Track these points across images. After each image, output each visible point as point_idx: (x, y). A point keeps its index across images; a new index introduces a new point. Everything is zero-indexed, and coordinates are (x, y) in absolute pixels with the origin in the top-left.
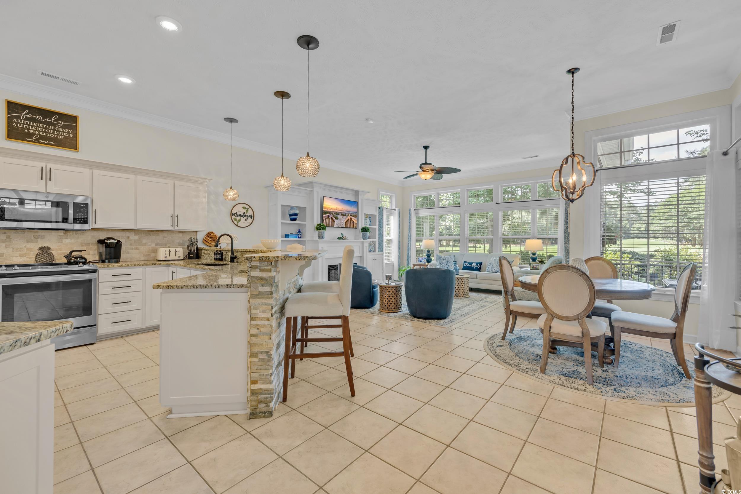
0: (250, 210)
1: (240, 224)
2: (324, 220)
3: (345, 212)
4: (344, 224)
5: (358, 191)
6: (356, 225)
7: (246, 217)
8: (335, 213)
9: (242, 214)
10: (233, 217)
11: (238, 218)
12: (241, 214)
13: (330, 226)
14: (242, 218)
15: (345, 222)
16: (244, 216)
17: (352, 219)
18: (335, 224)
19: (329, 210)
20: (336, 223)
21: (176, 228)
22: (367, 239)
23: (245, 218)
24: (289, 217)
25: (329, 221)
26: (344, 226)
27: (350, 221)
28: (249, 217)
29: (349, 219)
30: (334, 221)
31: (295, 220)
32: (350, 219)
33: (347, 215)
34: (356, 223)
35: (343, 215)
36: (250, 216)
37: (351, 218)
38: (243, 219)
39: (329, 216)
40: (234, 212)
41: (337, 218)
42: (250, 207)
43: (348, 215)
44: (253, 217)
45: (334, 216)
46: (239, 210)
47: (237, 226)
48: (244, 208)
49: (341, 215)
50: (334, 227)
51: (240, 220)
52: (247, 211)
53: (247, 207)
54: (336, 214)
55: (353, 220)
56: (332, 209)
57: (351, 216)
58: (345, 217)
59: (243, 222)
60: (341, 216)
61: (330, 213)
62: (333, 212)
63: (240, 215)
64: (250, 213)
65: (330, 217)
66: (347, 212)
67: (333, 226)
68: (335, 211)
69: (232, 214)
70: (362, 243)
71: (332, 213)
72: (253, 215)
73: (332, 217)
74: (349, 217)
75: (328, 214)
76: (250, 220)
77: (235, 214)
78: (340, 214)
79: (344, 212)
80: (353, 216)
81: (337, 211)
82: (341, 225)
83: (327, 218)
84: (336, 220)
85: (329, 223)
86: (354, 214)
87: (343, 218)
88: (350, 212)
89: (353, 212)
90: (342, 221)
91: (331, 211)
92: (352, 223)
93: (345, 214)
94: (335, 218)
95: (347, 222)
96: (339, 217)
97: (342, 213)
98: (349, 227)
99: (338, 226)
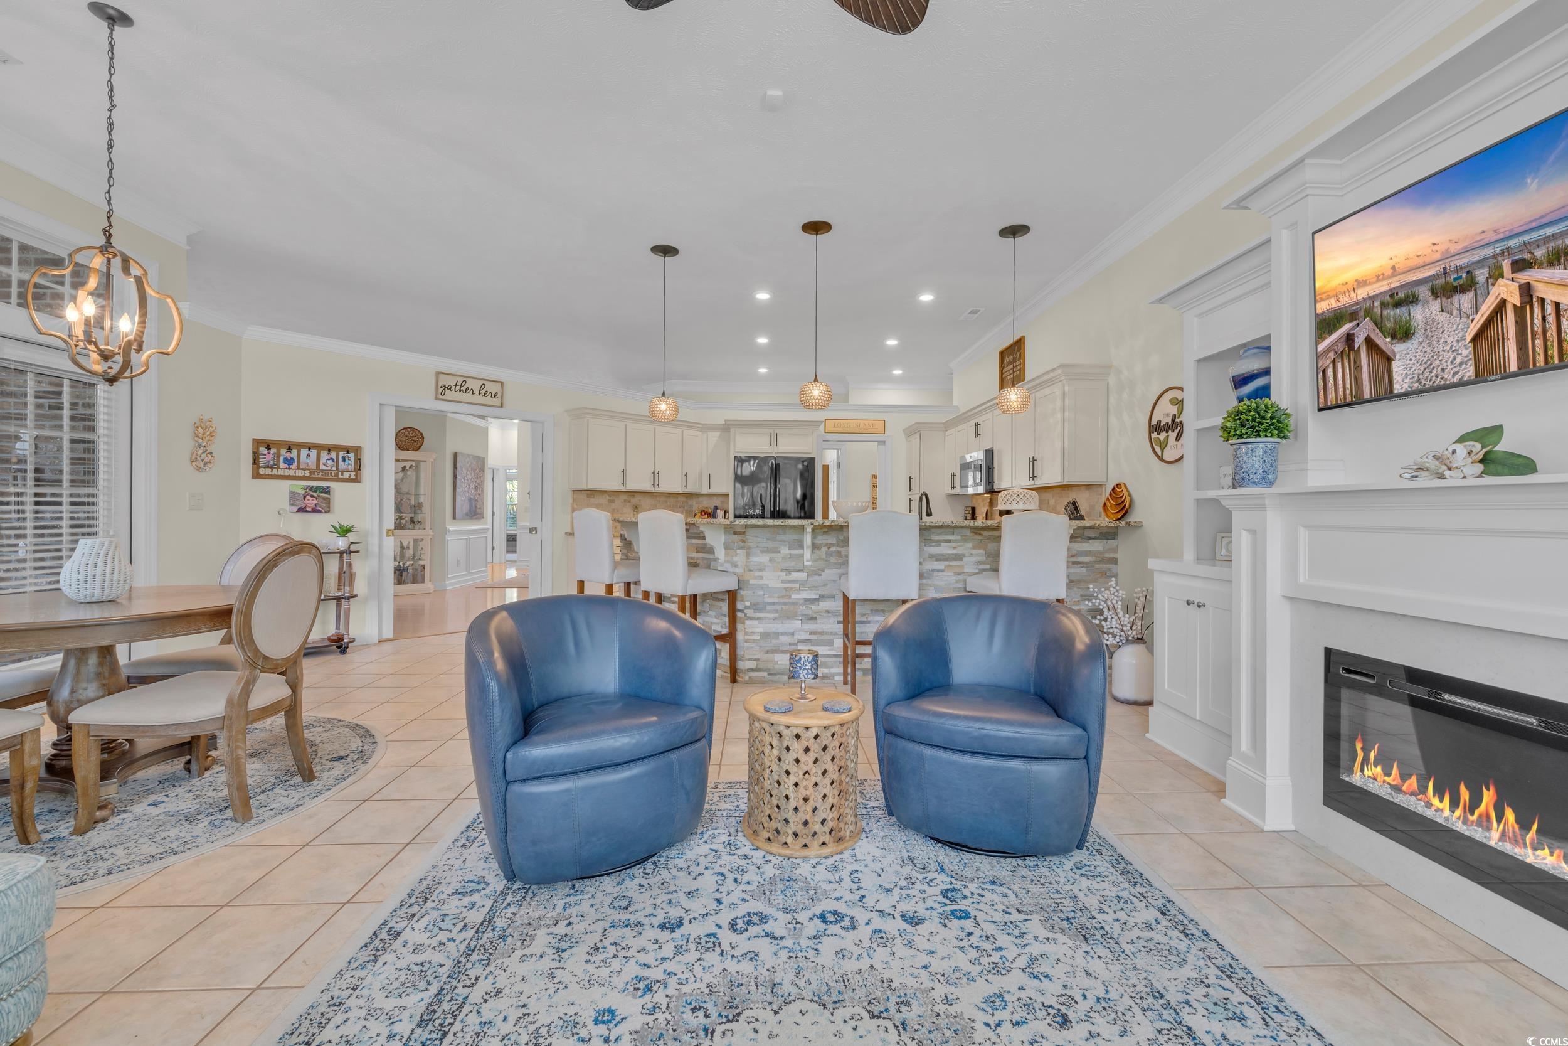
2: (1331, 371)
3: (1464, 261)
4: (1467, 352)
8: (1384, 305)
13: (1369, 395)
15: (1475, 339)
17: (1541, 291)
18: (1396, 378)
19: (1345, 300)
20: (1404, 366)
25: (1358, 367)
26: (1470, 373)
27: (1519, 312)
29: (1503, 303)
30: (1389, 360)
32: (1515, 299)
33: (1481, 276)
35: (1449, 286)
37: (1527, 291)
39: (1349, 338)
41: (1404, 333)
43: (1496, 274)
45: (1379, 324)
49: (1435, 293)
50: (1393, 396)
54: (1398, 305)
55: (1549, 296)
56: (1361, 283)
57: (1519, 266)
58: (1466, 300)
60: (1435, 305)
61: (1353, 316)
62: (1372, 298)
65: (1359, 341)
66: (1476, 256)
67: (1385, 392)
68: (1383, 287)
71: (1366, 313)
73: (1369, 341)
74: (1507, 290)
75: (1346, 328)
78: (1424, 292)
80: (1541, 266)
81: (1395, 283)
82: (1443, 370)
83: (1342, 352)
84: (1399, 348)
85: (1356, 379)
86: (1554, 237)
87: (1455, 312)
88: (1512, 243)
89: (1544, 221)
90: (1446, 335)
91: (1357, 303)
92: (1544, 319)
93: (1464, 275)
94: (1394, 336)
95: (1495, 328)
96: (1418, 314)
97: (1442, 281)
98: (1513, 367)
99: (1419, 381)
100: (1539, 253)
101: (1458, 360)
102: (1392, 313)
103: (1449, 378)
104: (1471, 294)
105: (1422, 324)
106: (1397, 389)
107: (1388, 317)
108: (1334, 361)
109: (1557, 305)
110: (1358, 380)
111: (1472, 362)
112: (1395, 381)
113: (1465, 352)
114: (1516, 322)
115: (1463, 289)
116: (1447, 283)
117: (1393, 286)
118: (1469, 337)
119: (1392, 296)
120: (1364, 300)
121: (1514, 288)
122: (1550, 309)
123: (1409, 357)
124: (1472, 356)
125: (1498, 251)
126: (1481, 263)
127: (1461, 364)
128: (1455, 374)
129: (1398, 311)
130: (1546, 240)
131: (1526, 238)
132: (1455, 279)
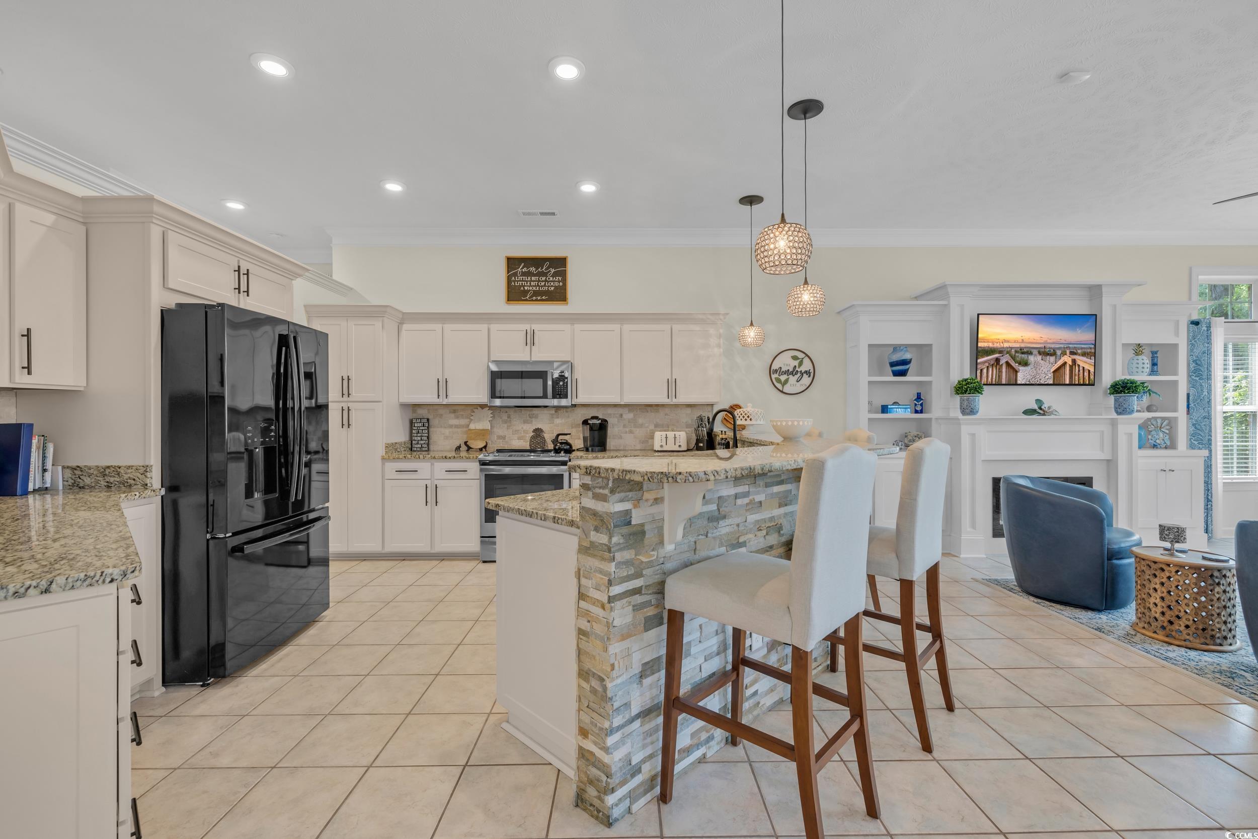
0: (806, 361)
1: (787, 389)
2: (985, 371)
3: (1053, 346)
4: (1051, 375)
5: (1099, 287)
6: (1092, 377)
7: (799, 374)
8: (1016, 352)
9: (791, 370)
10: (774, 376)
11: (783, 378)
12: (788, 370)
13: (1004, 382)
14: (791, 376)
15: (1054, 372)
16: (793, 373)
17: (1078, 362)
18: (1019, 378)
20: (1023, 375)
21: (675, 401)
22: (1131, 412)
23: (797, 376)
24: (889, 370)
25: (1000, 371)
26: (1051, 382)
27: (1071, 367)
28: (805, 375)
29: (1065, 363)
30: (1016, 372)
31: (903, 373)
32: (1070, 362)
33: (1059, 352)
34: (1092, 370)
35: (1046, 353)
36: (806, 372)
37: (1074, 361)
38: (792, 379)
39: (997, 360)
40: (774, 367)
41: (1026, 364)
42: (807, 355)
43: (1064, 353)
44: (812, 375)
45: (1013, 358)
46: (786, 362)
47: (782, 392)
48: (795, 358)
49: (1040, 353)
50: (1016, 384)
51: (786, 381)
52: (801, 364)
53: (801, 355)
54: (1023, 353)
55: (1082, 364)
57: (1072, 353)
58: (1052, 359)
59: (793, 385)
60: (1039, 358)
61: (1000, 352)
62: (1012, 348)
63: (787, 372)
64: (807, 366)
65: (1003, 361)
66: (1057, 346)
67: (1012, 383)
68: (1017, 345)
69: (771, 371)
70: (1114, 424)
71: (1008, 352)
72: (812, 371)
73: (1007, 363)
74: (1068, 359)
75: (996, 355)
76: (806, 380)
77: (779, 371)
78: (1035, 352)
79: (1048, 346)
80: (1079, 355)
81: (1023, 345)
82: (1040, 379)
83: (993, 364)
84: (1021, 368)
85: (999, 376)
86: (1084, 348)
87: (1047, 361)
88: (1070, 346)
89: (1082, 343)
90: (1043, 368)
91: (1003, 348)
92: (1079, 371)
93: (1052, 351)
94: (1020, 364)
95: (1062, 371)
96: (1031, 359)
97: (1043, 350)
98: (1067, 382)
99: (1029, 381)
100: (1079, 351)
101: (1047, 377)
102: (1020, 356)
103: (1042, 382)
104: (1054, 357)
105: (1033, 362)
106: (1019, 382)
107: (1018, 357)
108: (988, 367)
109: (1084, 368)
110: (1000, 377)
111: (1052, 379)
112: (1018, 380)
113: (1050, 375)
114: (1070, 370)
115: (1051, 355)
116: (1045, 351)
117: (1022, 346)
118: (1052, 370)
119: (1021, 349)
120: (1007, 348)
121: (1070, 359)
122: (1081, 368)
123: (1026, 372)
124: (1052, 377)
125: (1065, 347)
126: (1059, 348)
127: (1048, 379)
128: (1045, 381)
129: (1023, 355)
130: (1082, 348)
131: (1075, 346)
132: (1049, 351)
